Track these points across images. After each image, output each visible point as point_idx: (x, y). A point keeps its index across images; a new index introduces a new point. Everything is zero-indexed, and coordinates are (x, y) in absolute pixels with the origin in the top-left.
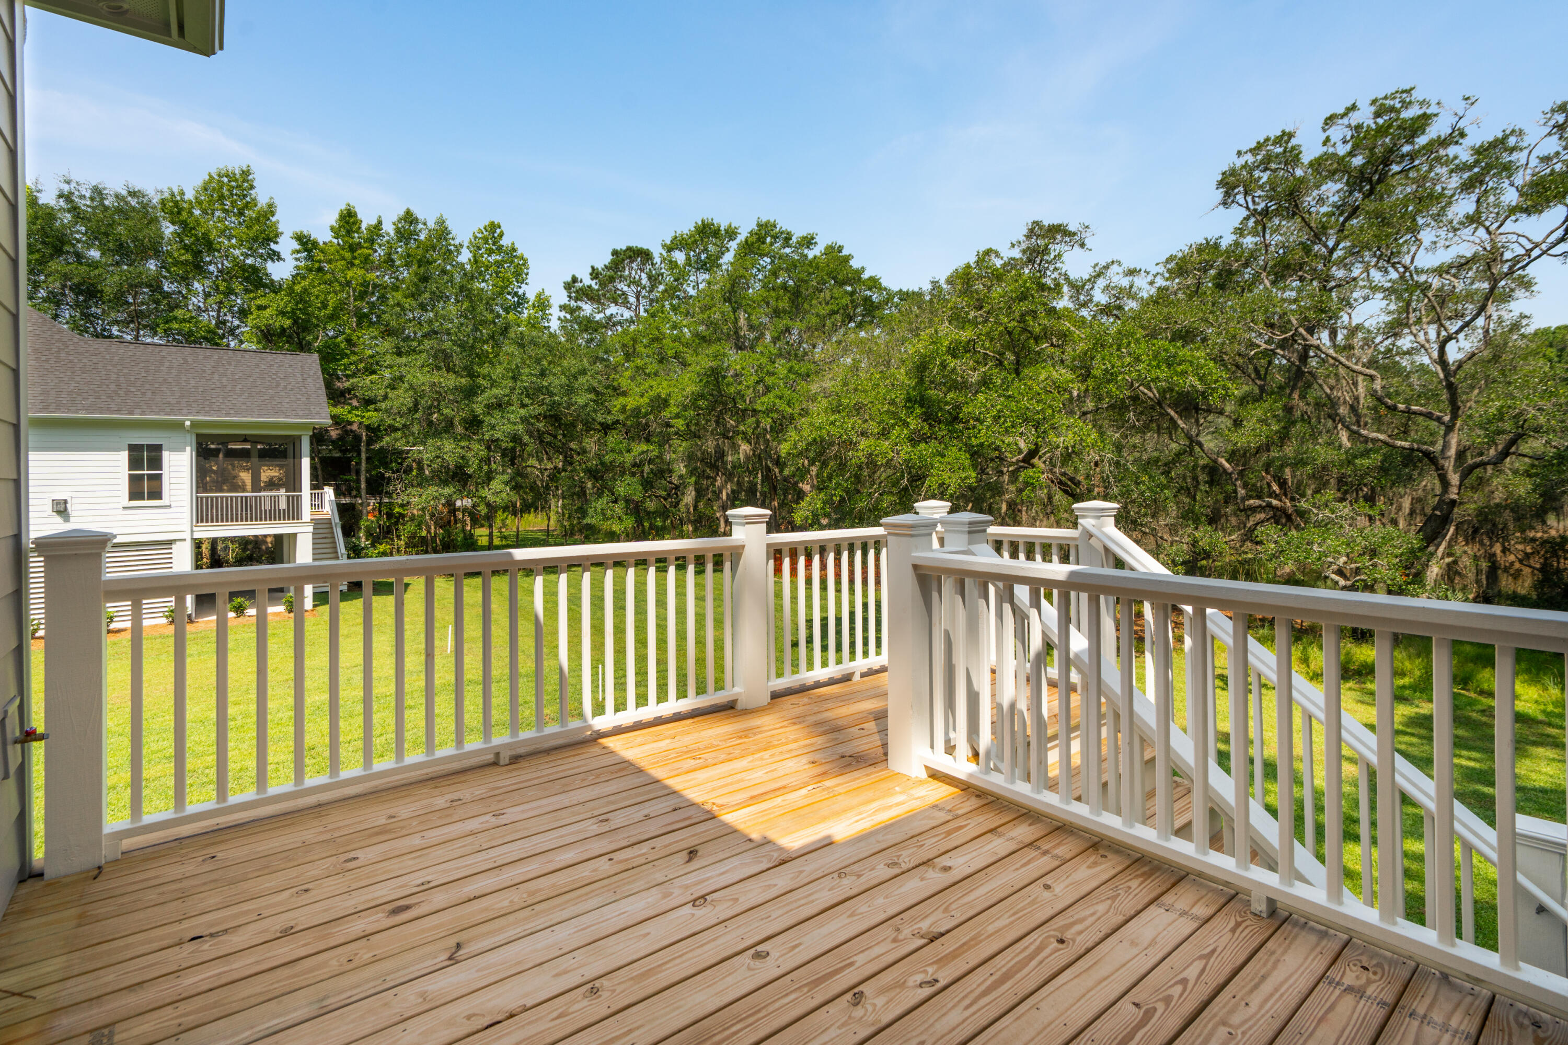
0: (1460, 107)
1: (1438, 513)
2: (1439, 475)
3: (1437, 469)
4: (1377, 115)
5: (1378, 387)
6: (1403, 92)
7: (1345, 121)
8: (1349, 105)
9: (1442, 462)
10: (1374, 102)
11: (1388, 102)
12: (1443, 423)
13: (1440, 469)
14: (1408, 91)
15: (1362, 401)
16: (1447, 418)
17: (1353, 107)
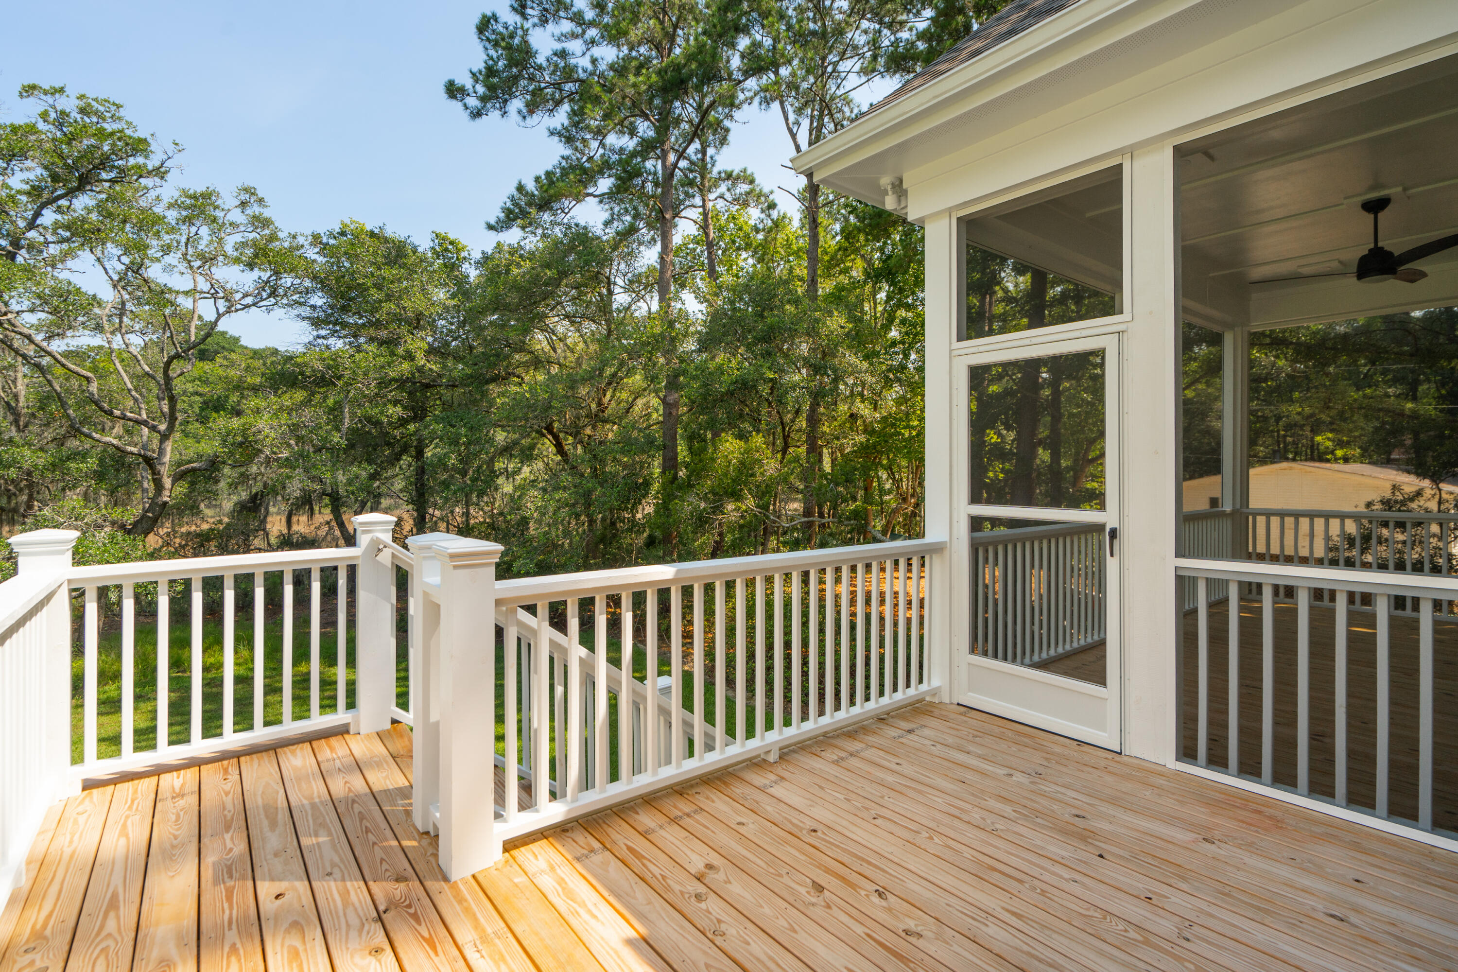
0: (170, 148)
1: (150, 515)
2: (154, 480)
3: (154, 473)
4: (83, 111)
5: (95, 391)
6: (114, 104)
7: (50, 99)
8: (58, 85)
9: (158, 467)
10: (81, 97)
11: (94, 103)
12: (159, 432)
13: (155, 472)
14: (118, 106)
15: (22, 399)
16: (163, 427)
17: (61, 90)
